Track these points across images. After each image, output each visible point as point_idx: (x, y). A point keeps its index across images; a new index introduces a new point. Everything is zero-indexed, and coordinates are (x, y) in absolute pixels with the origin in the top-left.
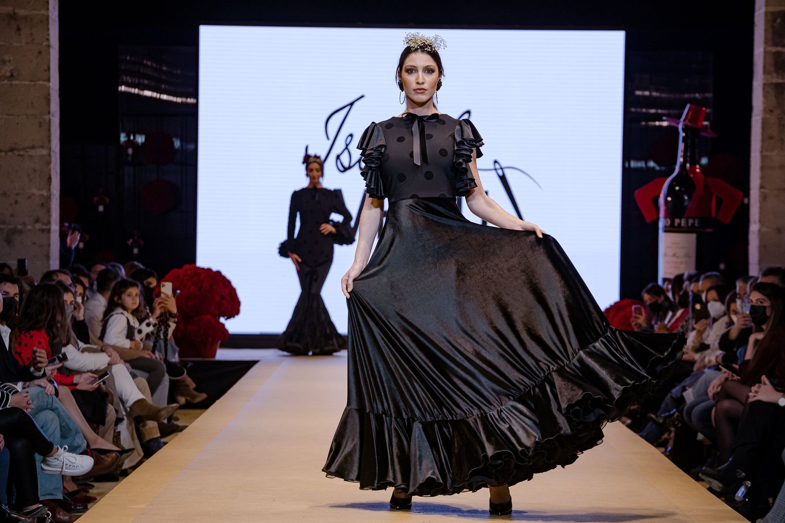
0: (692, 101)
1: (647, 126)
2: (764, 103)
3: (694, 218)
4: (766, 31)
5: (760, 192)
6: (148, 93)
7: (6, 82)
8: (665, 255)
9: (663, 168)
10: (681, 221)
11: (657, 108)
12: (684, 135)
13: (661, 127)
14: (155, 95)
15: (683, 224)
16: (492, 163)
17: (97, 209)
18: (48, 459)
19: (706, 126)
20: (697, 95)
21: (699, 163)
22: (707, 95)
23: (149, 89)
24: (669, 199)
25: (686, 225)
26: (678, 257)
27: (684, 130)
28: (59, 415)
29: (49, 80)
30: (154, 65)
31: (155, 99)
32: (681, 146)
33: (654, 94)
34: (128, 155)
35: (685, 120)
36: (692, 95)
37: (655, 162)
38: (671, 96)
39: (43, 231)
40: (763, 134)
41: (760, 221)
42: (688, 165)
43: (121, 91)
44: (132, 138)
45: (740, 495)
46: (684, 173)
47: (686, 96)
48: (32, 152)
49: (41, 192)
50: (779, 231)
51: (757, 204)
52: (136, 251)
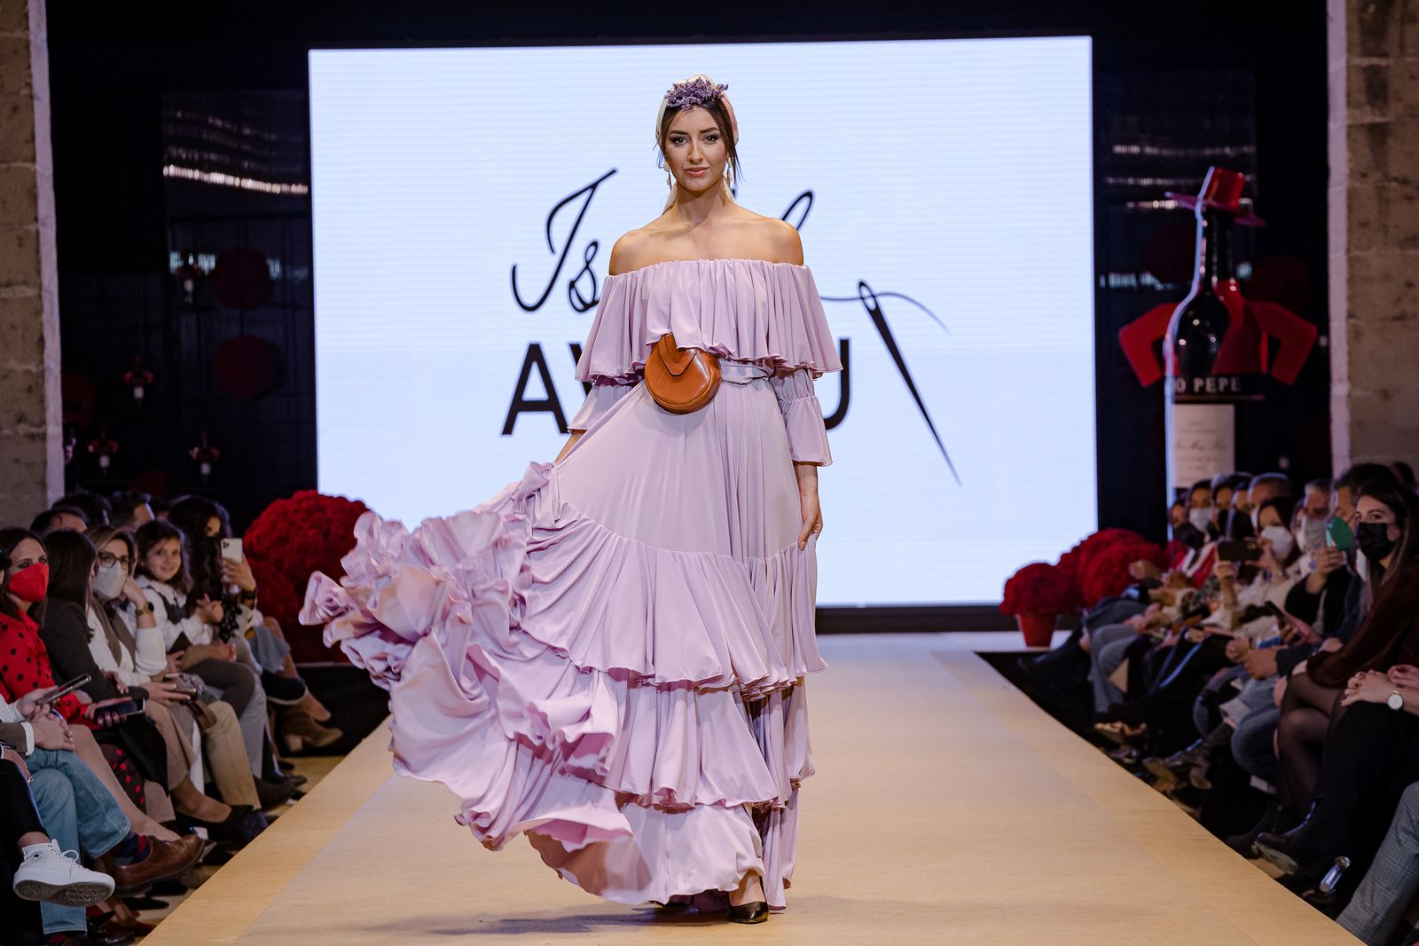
0: (1218, 162)
1: (1137, 210)
2: (1350, 161)
3: (1229, 377)
4: (1349, 28)
5: (1348, 323)
6: (218, 178)
8: (1179, 445)
9: (1170, 286)
10: (1205, 383)
11: (1155, 177)
12: (1205, 223)
13: (1162, 210)
14: (231, 180)
15: (1209, 388)
16: (855, 285)
17: (132, 393)
19: (1246, 206)
20: (1227, 150)
21: (1234, 274)
22: (1246, 149)
23: (220, 172)
24: (1182, 342)
25: (1214, 390)
26: (1201, 449)
27: (1205, 215)
28: (71, 777)
29: (33, 159)
30: (228, 126)
31: (232, 188)
32: (1201, 245)
33: (1149, 150)
34: (185, 293)
35: (1206, 197)
36: (1218, 151)
37: (1155, 274)
38: (1180, 153)
39: (32, 437)
40: (1349, 219)
41: (1349, 378)
42: (1215, 279)
43: (168, 176)
44: (191, 260)
46: (1208, 293)
47: (1208, 152)
48: (6, 293)
49: (26, 367)
50: (1385, 394)
51: (1345, 347)
52: (205, 469)
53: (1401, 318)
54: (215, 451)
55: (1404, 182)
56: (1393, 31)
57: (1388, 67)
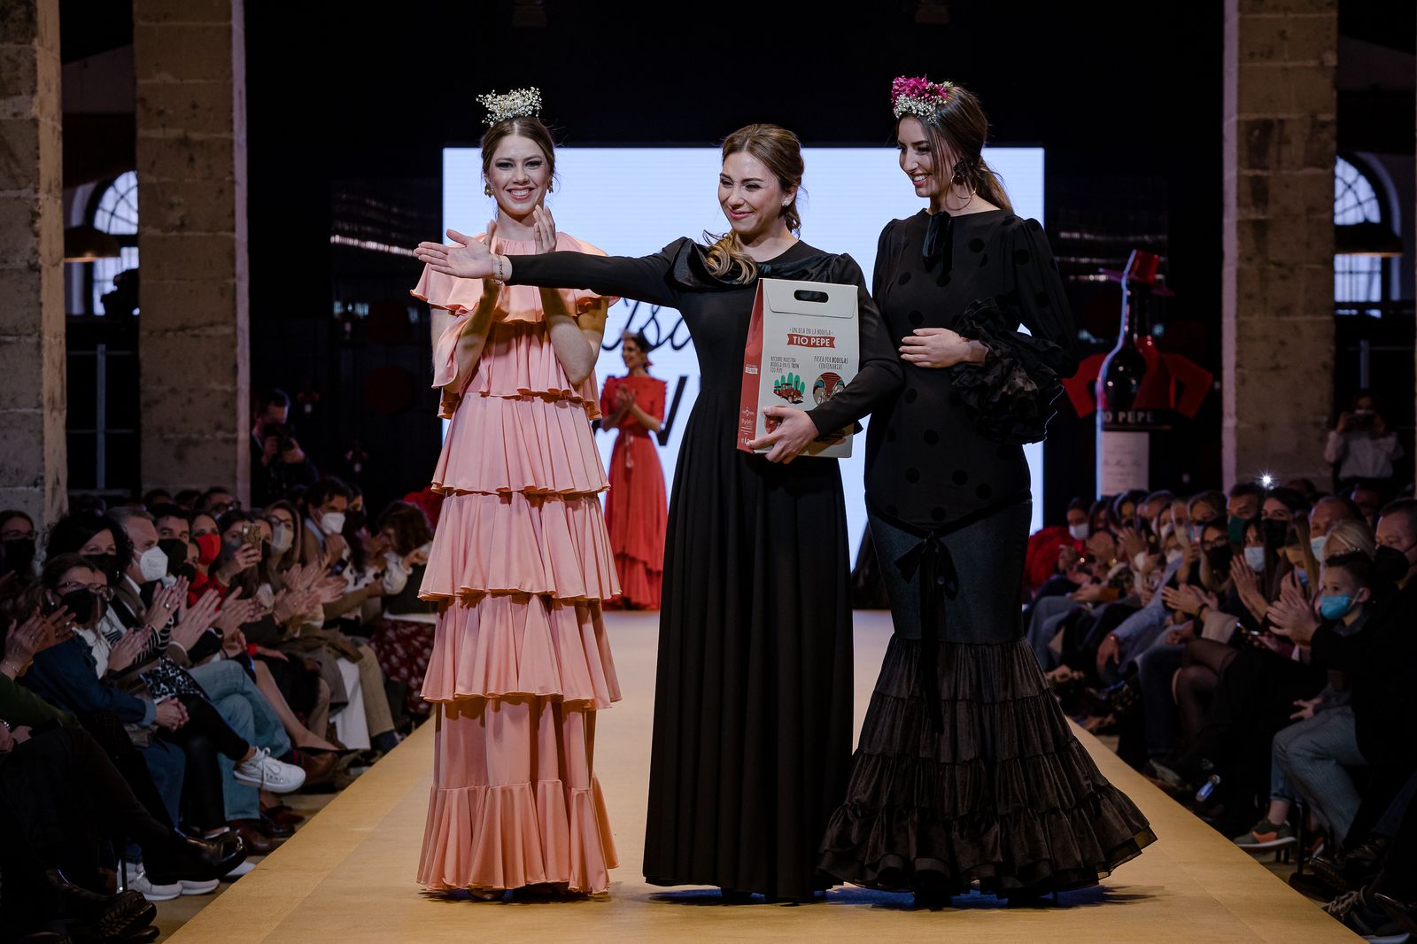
0: (1138, 246)
1: (1077, 282)
2: (1239, 248)
3: (1145, 411)
4: (1239, 147)
5: (1236, 372)
6: (372, 245)
7: (174, 233)
8: (1106, 463)
9: (1101, 341)
10: (1127, 415)
11: (1091, 257)
12: (1129, 293)
13: (1096, 282)
14: (381, 247)
15: (1130, 420)
17: (303, 408)
18: (243, 765)
19: (1160, 281)
20: (1146, 238)
21: (1151, 332)
22: (1160, 237)
23: (373, 240)
24: (1110, 384)
25: (1134, 421)
26: (1123, 466)
27: (1129, 287)
28: (251, 701)
29: (233, 230)
30: (381, 205)
31: (383, 253)
32: (1126, 309)
33: (1086, 236)
34: (345, 333)
35: (1129, 273)
36: (1140, 238)
37: (1090, 331)
38: (1111, 239)
39: (226, 441)
40: (1238, 291)
41: (1237, 414)
42: (1135, 336)
43: (335, 242)
44: (350, 308)
45: (1203, 793)
46: (1130, 347)
47: (1132, 239)
48: (210, 331)
49: (224, 387)
50: (1263, 427)
51: (1233, 390)
52: (357, 468)
53: (1276, 368)
54: (364, 454)
55: (1279, 264)
56: (1272, 151)
57: (1268, 177)
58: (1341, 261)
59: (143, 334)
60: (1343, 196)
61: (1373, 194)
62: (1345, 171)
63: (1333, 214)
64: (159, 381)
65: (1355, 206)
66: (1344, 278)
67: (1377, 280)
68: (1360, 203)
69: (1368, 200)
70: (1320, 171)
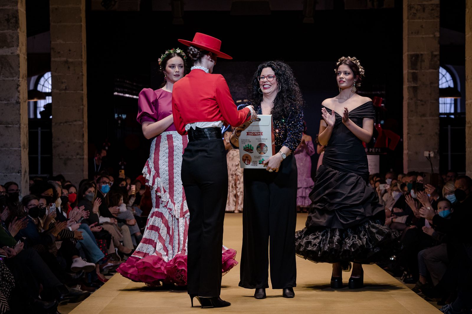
0: (376, 95)
2: (408, 95)
3: (378, 148)
4: (408, 62)
5: (407, 135)
7: (63, 91)
14: (130, 96)
15: (373, 151)
19: (383, 106)
20: (378, 92)
21: (380, 123)
22: (383, 92)
23: (128, 94)
25: (374, 151)
26: (371, 166)
29: (82, 90)
30: (130, 82)
31: (131, 98)
34: (119, 123)
36: (376, 93)
39: (80, 159)
40: (408, 109)
41: (408, 149)
43: (115, 95)
44: (120, 116)
48: (75, 123)
49: (79, 141)
50: (416, 153)
51: (407, 141)
52: (123, 167)
53: (420, 134)
54: (125, 163)
55: (421, 101)
56: (419, 64)
57: (418, 72)
58: (441, 100)
59: (53, 124)
60: (442, 79)
61: (451, 78)
62: (442, 71)
63: (439, 85)
64: (59, 139)
65: (446, 82)
66: (442, 105)
67: (453, 106)
68: (447, 81)
69: (450, 80)
70: (434, 71)
